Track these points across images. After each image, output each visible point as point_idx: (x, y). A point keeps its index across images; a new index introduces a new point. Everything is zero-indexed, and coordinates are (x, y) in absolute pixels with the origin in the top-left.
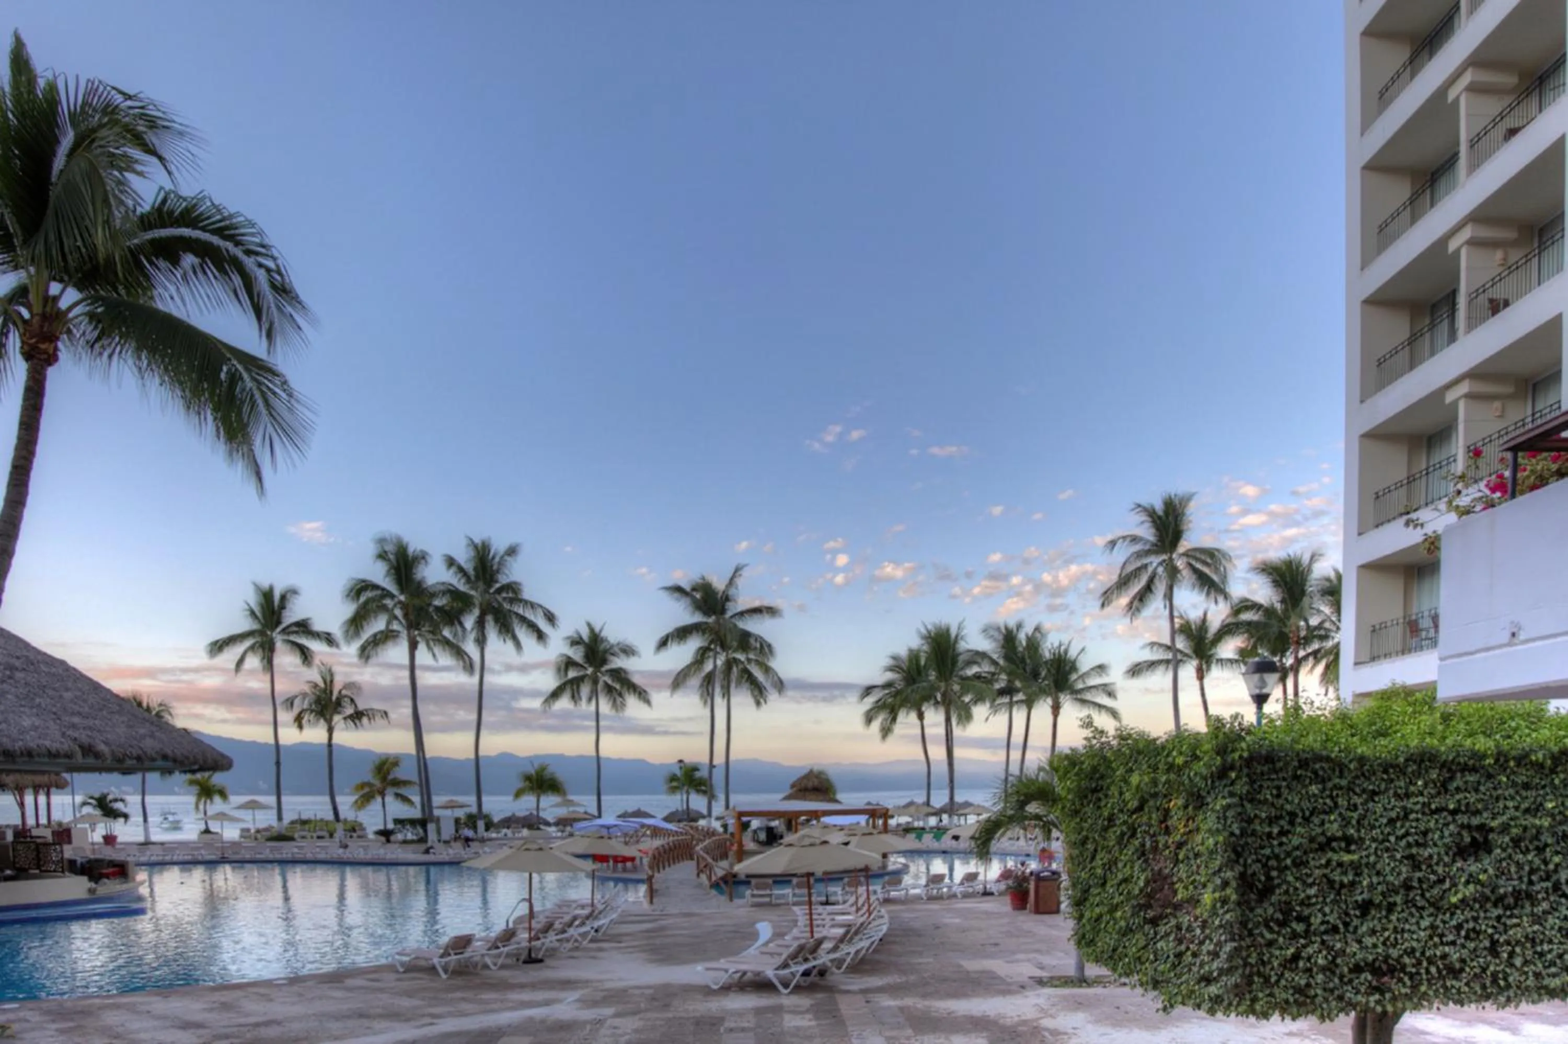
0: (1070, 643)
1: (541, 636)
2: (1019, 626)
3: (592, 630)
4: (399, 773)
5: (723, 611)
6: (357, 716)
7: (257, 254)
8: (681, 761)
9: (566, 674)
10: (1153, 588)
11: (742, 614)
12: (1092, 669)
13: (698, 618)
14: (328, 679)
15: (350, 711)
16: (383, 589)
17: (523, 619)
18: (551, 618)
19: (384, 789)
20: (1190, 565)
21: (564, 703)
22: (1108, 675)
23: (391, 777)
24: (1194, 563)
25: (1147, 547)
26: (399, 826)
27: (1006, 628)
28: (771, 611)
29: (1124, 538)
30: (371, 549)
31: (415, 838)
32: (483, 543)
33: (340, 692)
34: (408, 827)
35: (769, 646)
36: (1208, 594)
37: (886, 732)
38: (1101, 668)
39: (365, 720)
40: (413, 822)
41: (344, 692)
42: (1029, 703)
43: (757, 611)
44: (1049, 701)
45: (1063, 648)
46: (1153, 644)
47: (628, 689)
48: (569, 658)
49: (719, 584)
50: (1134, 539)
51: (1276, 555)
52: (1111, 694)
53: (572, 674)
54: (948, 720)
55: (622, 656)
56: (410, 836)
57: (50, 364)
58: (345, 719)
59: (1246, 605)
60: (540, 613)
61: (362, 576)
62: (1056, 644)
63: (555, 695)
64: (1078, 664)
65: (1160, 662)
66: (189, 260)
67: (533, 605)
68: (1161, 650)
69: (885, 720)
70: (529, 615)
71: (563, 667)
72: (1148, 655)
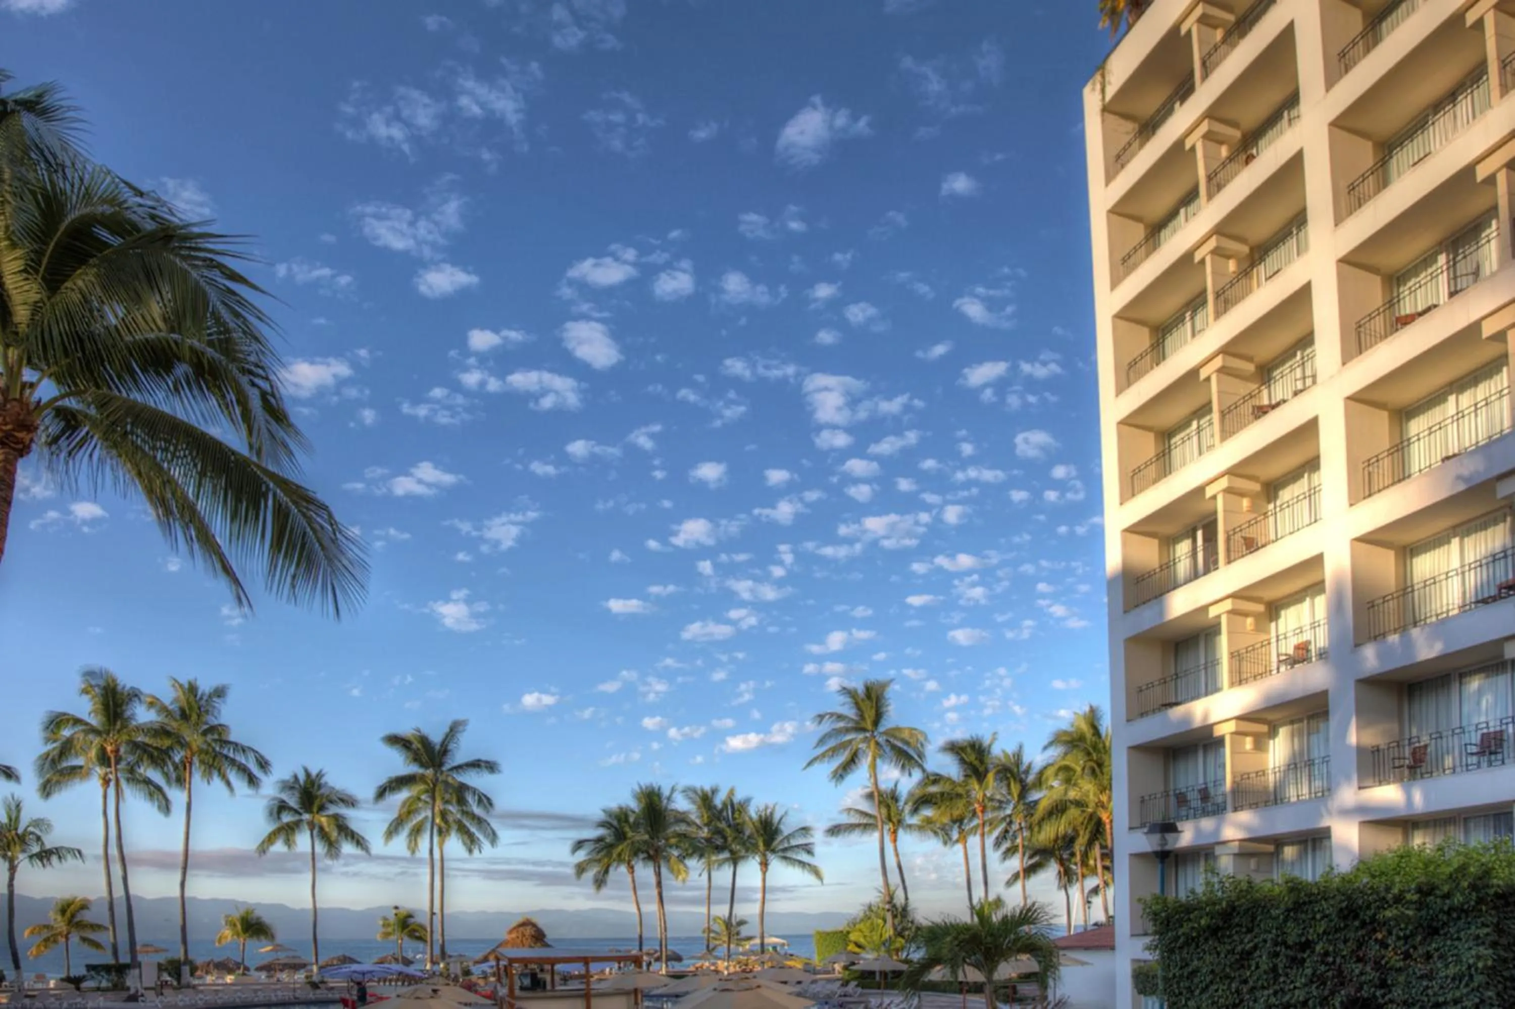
0: (774, 807)
1: (252, 781)
2: (714, 791)
3: (308, 775)
4: (87, 916)
5: (441, 764)
6: (45, 856)
7: (250, 372)
8: (396, 908)
9: (279, 818)
10: (857, 761)
11: (459, 768)
12: (797, 831)
13: (414, 769)
14: (13, 817)
15: (36, 849)
16: (87, 724)
17: (233, 762)
18: (264, 764)
19: (68, 933)
20: (887, 741)
21: (279, 847)
22: (812, 836)
23: (77, 919)
24: (892, 740)
25: (850, 725)
26: (93, 973)
27: (702, 790)
28: (491, 767)
29: (832, 715)
30: (78, 682)
31: (110, 985)
32: (190, 683)
33: (26, 830)
34: (103, 973)
35: (488, 799)
36: (903, 767)
37: (600, 882)
38: (805, 830)
39: (54, 859)
40: (107, 969)
41: (31, 829)
42: (735, 860)
43: (476, 764)
44: (758, 859)
45: (769, 811)
46: (849, 810)
47: (346, 836)
48: (283, 801)
49: (436, 738)
50: (840, 717)
51: (961, 735)
52: (810, 852)
53: (287, 818)
54: (658, 874)
55: (341, 804)
56: (104, 984)
57: (22, 456)
58: (31, 857)
59: (937, 779)
60: (251, 757)
61: (61, 709)
62: (762, 807)
63: (271, 839)
64: (782, 827)
65: (858, 825)
66: (182, 369)
67: (244, 750)
68: (857, 816)
69: (599, 872)
70: (240, 758)
71: (275, 810)
72: (845, 819)
